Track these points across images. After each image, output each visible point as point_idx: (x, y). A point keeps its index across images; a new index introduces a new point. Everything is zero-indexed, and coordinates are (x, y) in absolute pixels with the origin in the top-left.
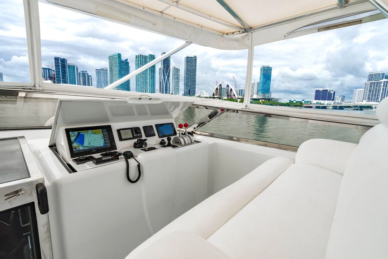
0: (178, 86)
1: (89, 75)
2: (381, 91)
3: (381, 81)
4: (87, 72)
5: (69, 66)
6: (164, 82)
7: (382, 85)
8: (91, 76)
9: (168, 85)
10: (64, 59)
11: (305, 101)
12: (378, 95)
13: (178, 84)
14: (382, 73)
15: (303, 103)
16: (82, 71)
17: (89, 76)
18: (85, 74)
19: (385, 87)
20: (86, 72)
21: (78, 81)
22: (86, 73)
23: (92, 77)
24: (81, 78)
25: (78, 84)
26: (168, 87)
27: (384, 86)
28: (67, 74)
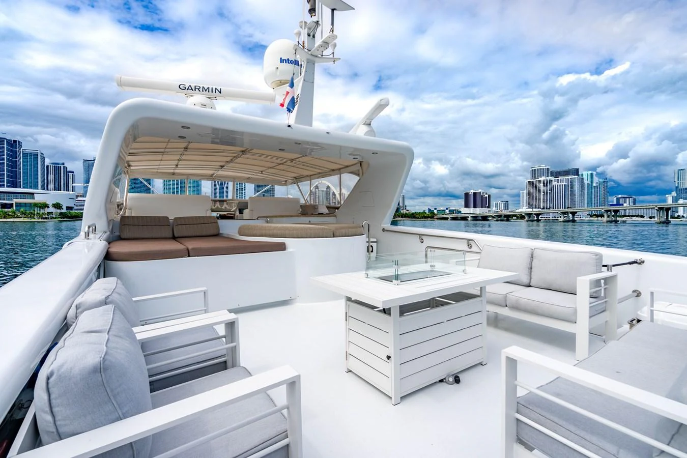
0: (242, 188)
1: (68, 170)
2: (542, 194)
3: (540, 179)
4: (65, 165)
5: (25, 155)
6: (217, 184)
7: (542, 185)
8: (73, 172)
9: (225, 188)
10: (15, 141)
11: (438, 210)
12: (539, 200)
13: (242, 186)
14: (546, 167)
15: (434, 213)
16: (52, 164)
17: (67, 172)
18: (59, 168)
19: (545, 188)
20: (63, 164)
21: (43, 181)
22: (62, 166)
23: (75, 174)
24: (51, 177)
25: (43, 188)
26: (225, 191)
27: (544, 186)
28: (20, 169)
